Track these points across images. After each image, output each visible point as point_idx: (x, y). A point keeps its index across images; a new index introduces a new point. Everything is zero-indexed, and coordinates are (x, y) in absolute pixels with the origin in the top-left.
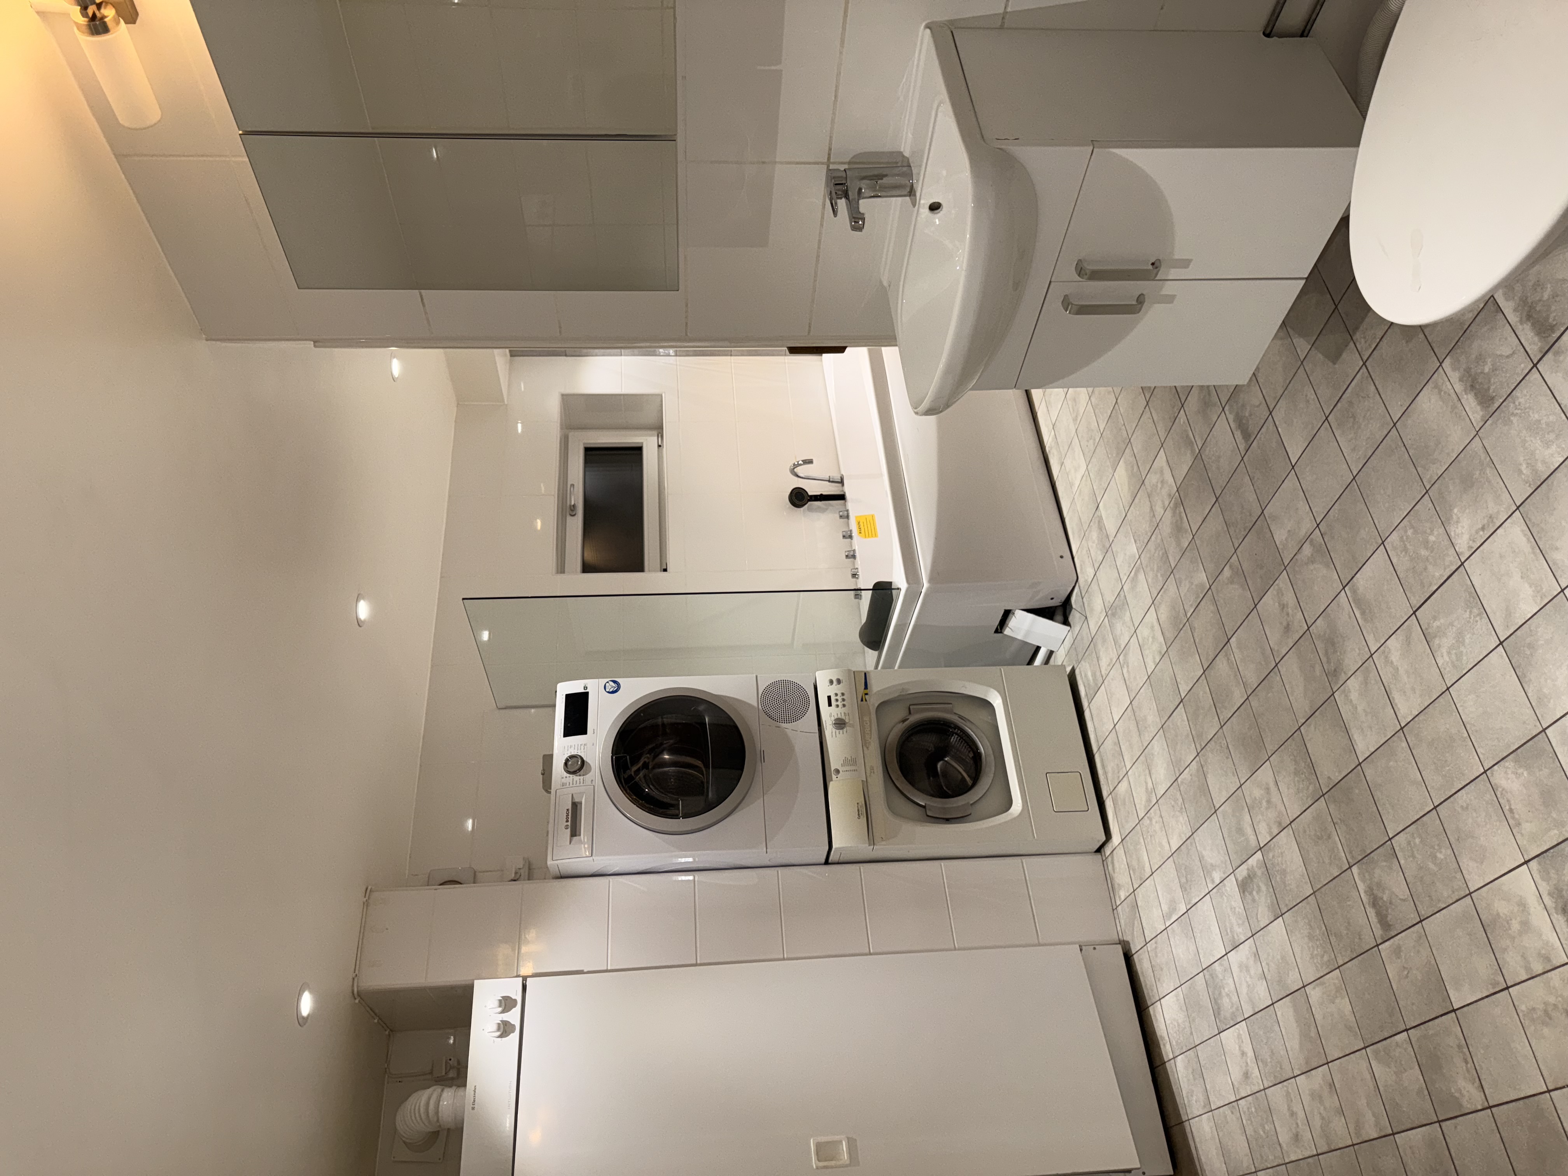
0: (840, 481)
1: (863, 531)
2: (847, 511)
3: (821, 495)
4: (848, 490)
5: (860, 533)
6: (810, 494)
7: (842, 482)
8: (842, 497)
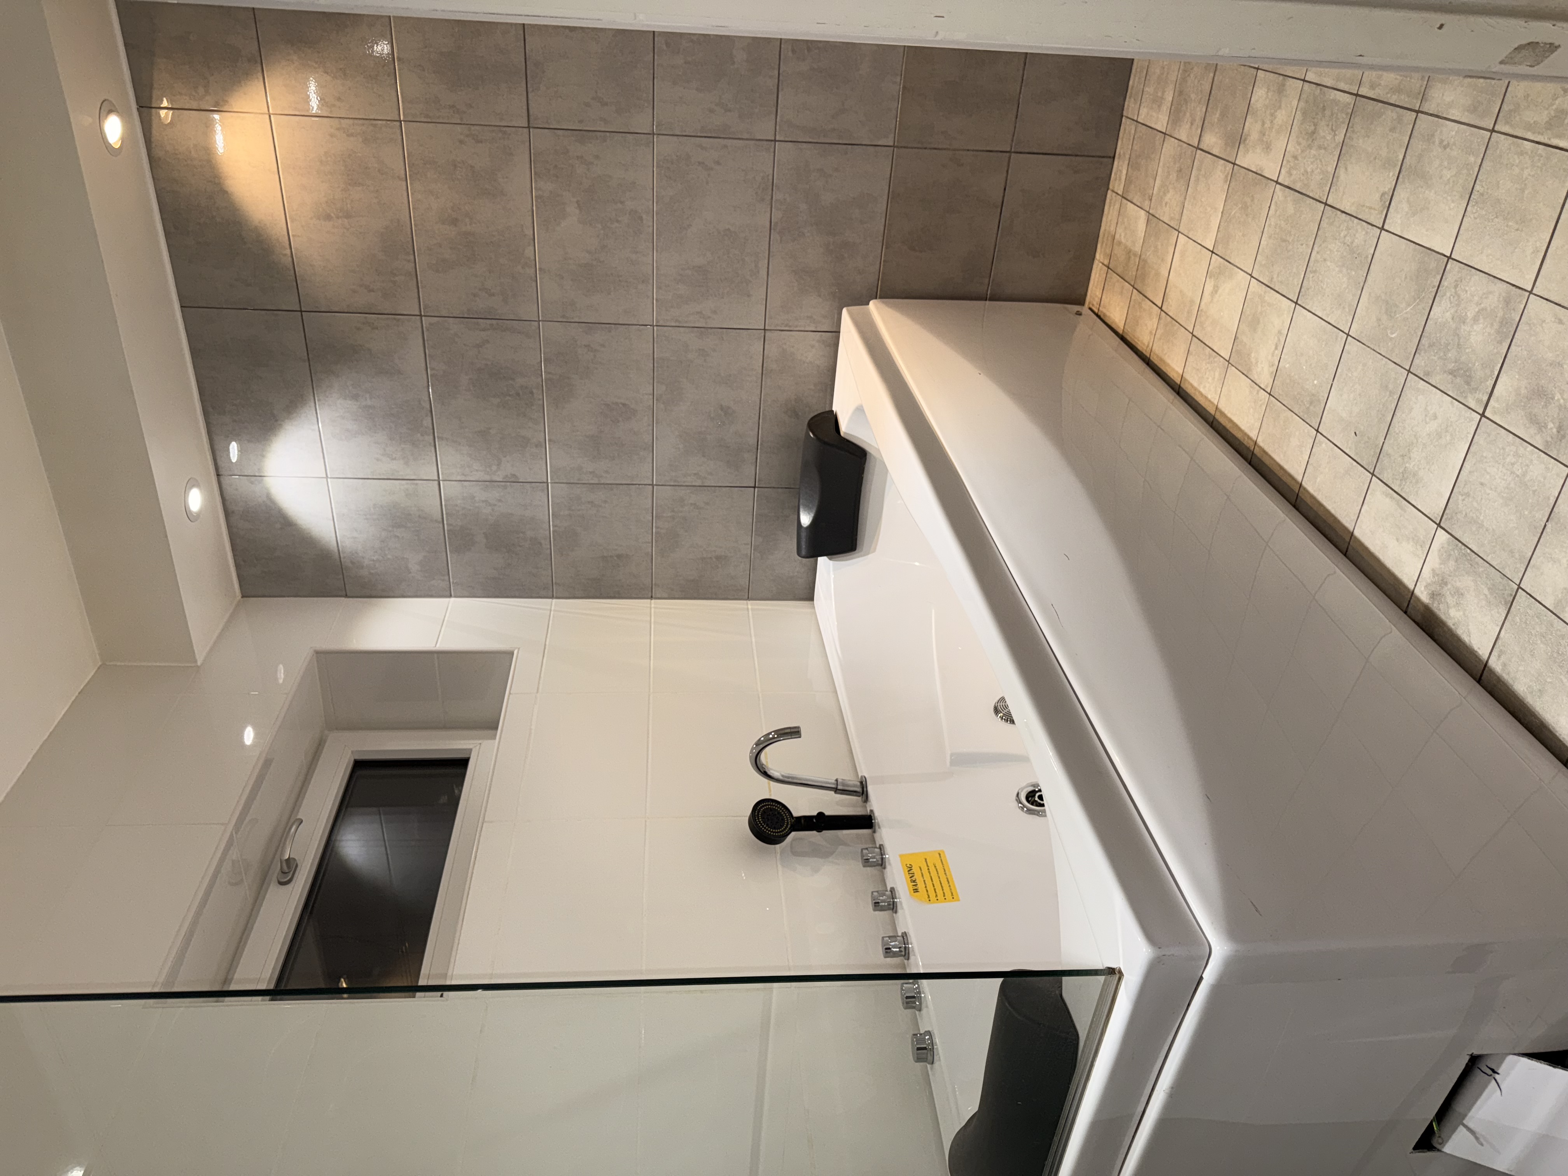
0: (859, 789)
1: (921, 886)
2: (881, 847)
3: (821, 814)
4: (878, 806)
5: (916, 891)
6: (795, 814)
7: (862, 792)
8: (866, 822)
